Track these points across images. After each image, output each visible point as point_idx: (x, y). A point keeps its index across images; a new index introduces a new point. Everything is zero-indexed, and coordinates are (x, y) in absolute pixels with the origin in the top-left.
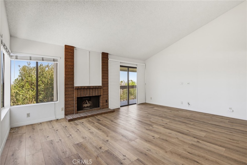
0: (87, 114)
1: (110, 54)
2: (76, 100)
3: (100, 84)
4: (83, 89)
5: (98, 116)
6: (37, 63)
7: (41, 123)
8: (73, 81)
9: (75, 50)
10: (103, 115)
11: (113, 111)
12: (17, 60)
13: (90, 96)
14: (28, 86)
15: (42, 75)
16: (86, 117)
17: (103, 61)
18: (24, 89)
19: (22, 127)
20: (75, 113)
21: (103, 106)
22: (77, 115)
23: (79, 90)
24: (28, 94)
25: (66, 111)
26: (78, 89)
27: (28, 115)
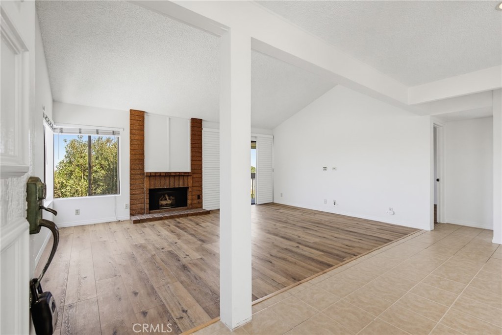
0: (163, 215)
1: (204, 121)
2: (148, 192)
3: (188, 169)
4: (159, 177)
5: (181, 218)
6: (90, 137)
7: (95, 225)
8: (143, 164)
9: (146, 117)
10: (189, 217)
11: (208, 213)
12: (63, 134)
13: (171, 187)
14: (79, 172)
15: (101, 155)
16: (161, 219)
17: (193, 132)
18: (72, 177)
19: (69, 228)
20: (147, 214)
21: (192, 204)
22: (148, 215)
23: (152, 178)
24: (79, 185)
25: (131, 210)
26: (150, 176)
27: (77, 212)
